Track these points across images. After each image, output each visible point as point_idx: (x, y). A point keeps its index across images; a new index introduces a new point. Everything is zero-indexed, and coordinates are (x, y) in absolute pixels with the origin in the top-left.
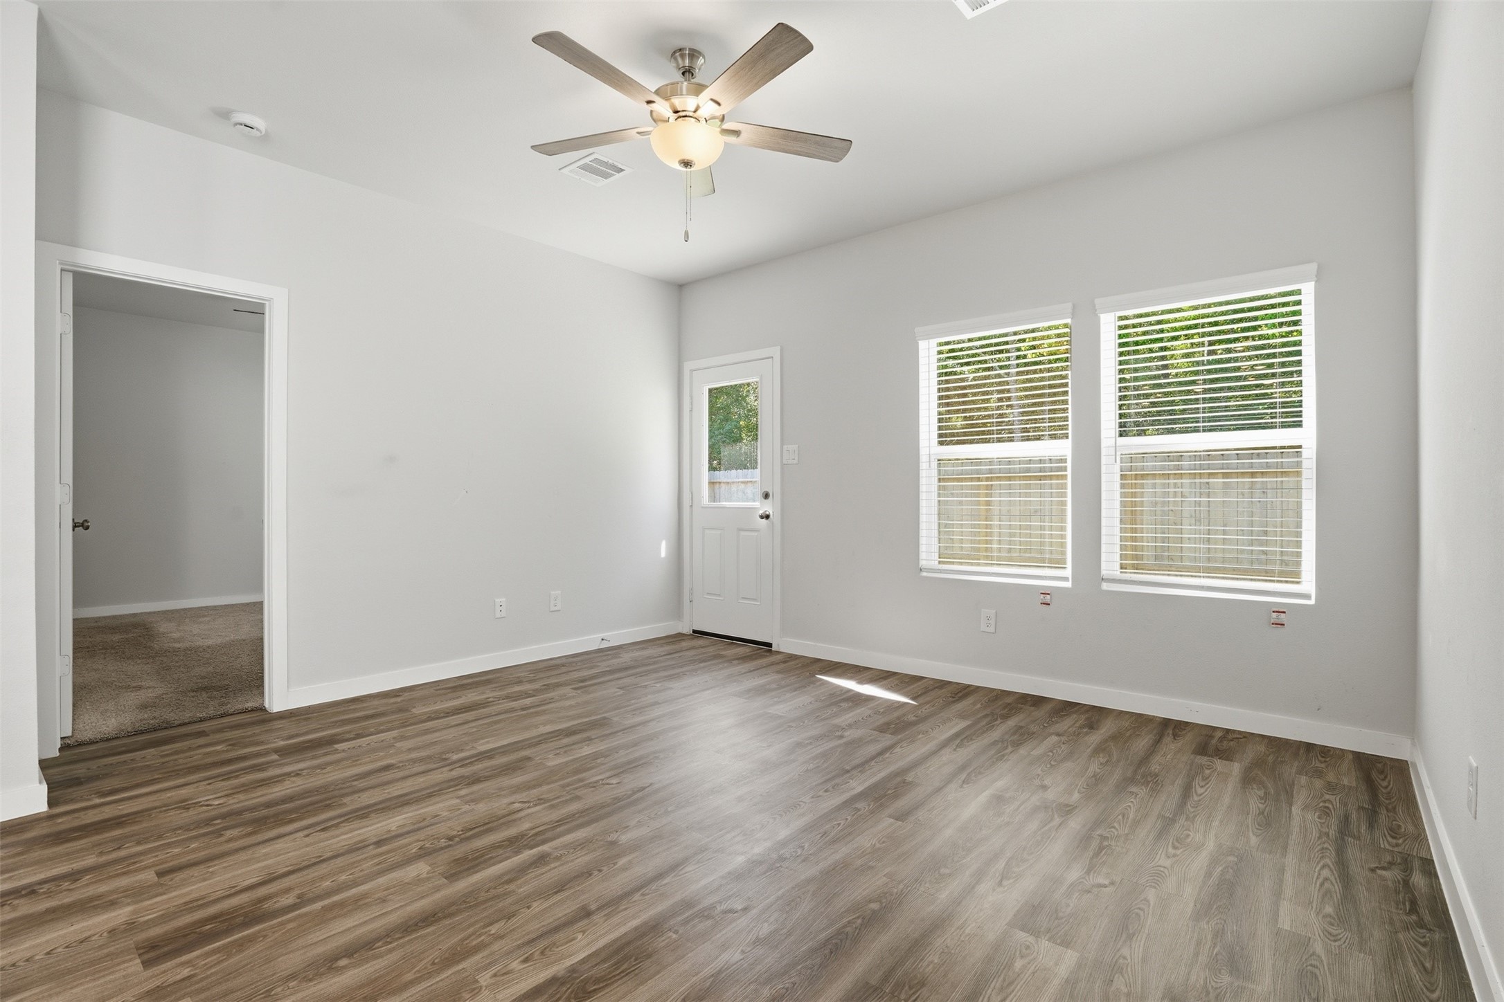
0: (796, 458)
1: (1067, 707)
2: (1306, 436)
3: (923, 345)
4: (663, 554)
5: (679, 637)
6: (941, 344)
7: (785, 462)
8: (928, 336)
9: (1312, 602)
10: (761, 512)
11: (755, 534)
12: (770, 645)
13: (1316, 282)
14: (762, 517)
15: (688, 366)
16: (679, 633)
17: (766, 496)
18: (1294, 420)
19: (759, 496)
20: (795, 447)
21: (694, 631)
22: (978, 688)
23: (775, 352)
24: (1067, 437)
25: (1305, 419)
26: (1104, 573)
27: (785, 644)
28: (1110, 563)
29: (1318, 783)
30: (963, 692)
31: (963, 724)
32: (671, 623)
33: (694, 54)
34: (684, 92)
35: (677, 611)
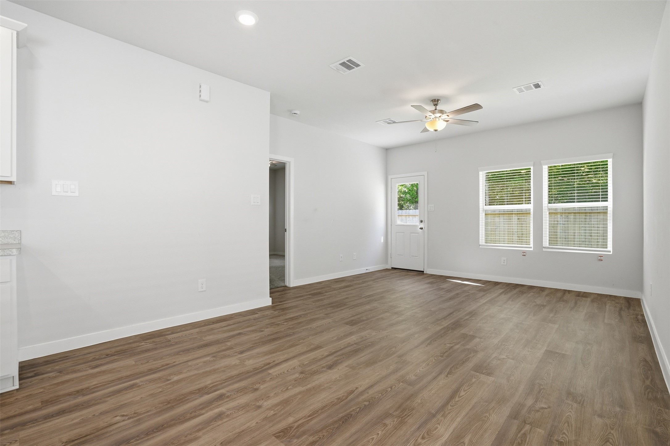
0: (433, 209)
1: (531, 287)
2: (609, 204)
3: (481, 173)
4: (382, 241)
5: (387, 270)
6: (487, 173)
7: (429, 210)
8: (482, 170)
9: (611, 253)
10: (420, 227)
11: (417, 234)
12: (423, 272)
13: (613, 159)
14: (420, 229)
15: (390, 177)
16: (387, 269)
17: (422, 221)
18: (605, 199)
19: (419, 221)
20: (433, 205)
21: (392, 268)
22: (501, 283)
23: (425, 173)
24: (530, 203)
25: (608, 199)
26: (544, 246)
27: (428, 271)
28: (546, 243)
29: (613, 302)
30: (496, 284)
31: (502, 290)
32: (384, 265)
33: (438, 100)
34: (437, 113)
35: (386, 262)
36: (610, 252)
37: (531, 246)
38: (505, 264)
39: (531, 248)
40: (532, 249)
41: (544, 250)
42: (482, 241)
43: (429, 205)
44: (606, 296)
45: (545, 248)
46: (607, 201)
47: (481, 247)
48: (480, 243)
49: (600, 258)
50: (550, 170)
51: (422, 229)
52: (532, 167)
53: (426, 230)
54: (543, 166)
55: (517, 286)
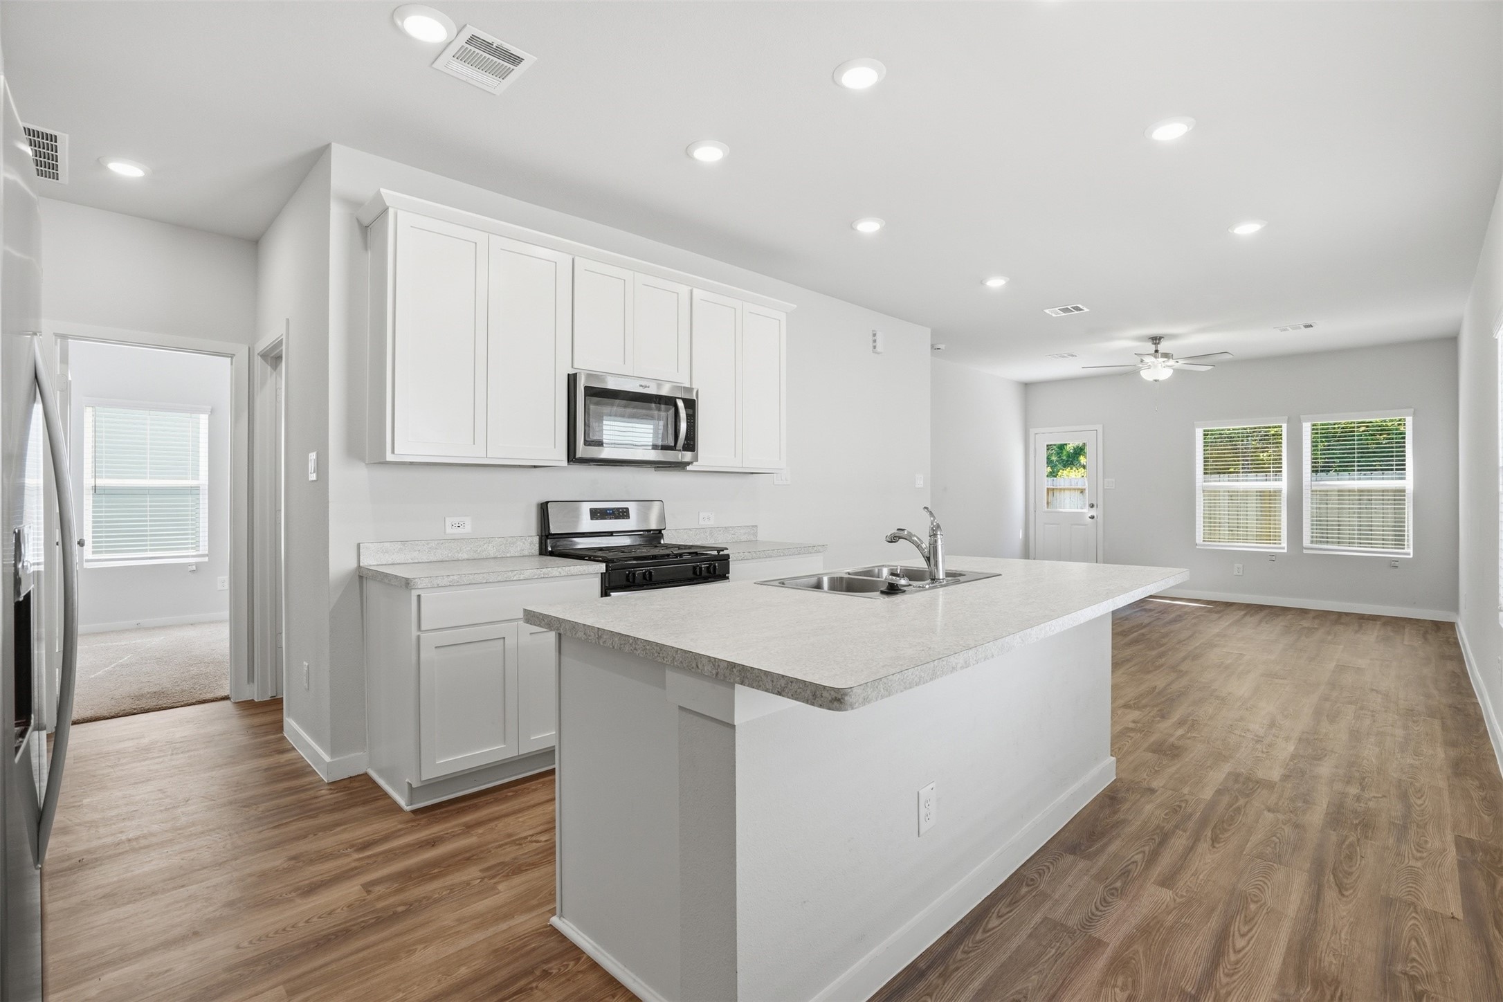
36: (1409, 554)
37: (1283, 546)
38: (1241, 574)
39: (1284, 548)
40: (1285, 551)
41: (1305, 551)
42: (1199, 538)
43: (1106, 480)
44: (1405, 619)
45: (1306, 549)
46: (1404, 479)
47: (1197, 547)
48: (1197, 542)
49: (1394, 564)
50: (1313, 429)
51: (1092, 517)
52: (1286, 425)
53: (1100, 520)
54: (1304, 424)
55: (1261, 608)
